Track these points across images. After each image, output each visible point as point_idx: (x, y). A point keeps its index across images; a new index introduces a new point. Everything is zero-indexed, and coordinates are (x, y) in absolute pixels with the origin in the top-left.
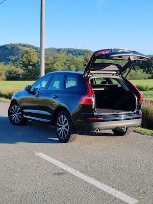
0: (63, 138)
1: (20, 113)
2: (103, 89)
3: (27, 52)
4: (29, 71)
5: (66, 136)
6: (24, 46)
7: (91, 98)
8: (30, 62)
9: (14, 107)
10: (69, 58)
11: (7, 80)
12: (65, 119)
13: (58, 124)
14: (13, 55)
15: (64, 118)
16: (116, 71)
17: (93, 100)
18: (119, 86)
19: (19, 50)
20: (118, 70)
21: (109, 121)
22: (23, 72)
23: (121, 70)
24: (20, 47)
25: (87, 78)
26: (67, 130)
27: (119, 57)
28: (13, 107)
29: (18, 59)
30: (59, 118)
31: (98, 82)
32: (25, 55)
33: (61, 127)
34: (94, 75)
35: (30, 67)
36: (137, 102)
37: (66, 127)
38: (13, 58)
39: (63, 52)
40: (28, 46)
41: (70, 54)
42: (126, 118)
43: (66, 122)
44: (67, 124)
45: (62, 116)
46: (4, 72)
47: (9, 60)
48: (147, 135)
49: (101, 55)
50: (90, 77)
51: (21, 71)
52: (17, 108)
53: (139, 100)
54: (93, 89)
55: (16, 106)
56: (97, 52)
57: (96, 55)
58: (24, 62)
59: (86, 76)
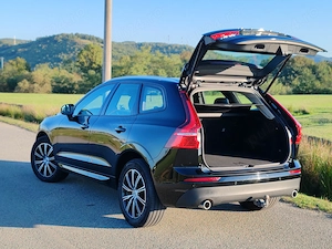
0: (133, 216)
1: (53, 158)
2: (219, 115)
3: (87, 48)
4: (90, 78)
5: (140, 214)
6: (84, 37)
7: (194, 134)
8: (91, 63)
9: (43, 147)
10: (156, 59)
11: (54, 92)
12: (140, 177)
13: (124, 187)
14: (65, 52)
15: (136, 175)
16: (248, 77)
17: (199, 139)
18: (253, 108)
19: (75, 44)
20: (252, 74)
21: (232, 183)
22: (80, 79)
23: (259, 75)
24: (78, 40)
25: (187, 92)
26: (143, 202)
27: (259, 46)
28: (39, 147)
29: (74, 58)
30: (127, 175)
31: (210, 101)
32: (85, 53)
33: (130, 193)
34: (201, 84)
35: (92, 72)
36: (291, 143)
37: (141, 194)
38: (65, 57)
39: (147, 48)
40: (90, 38)
41: (158, 52)
42: (268, 177)
43: (140, 185)
44: (143, 189)
45: (133, 171)
46: (48, 80)
47: (59, 60)
48: (308, 208)
49: (218, 41)
50: (192, 90)
51: (76, 78)
52: (48, 148)
53: (294, 139)
54: (199, 115)
55: (46, 145)
56: (209, 35)
57: (208, 41)
58: (82, 64)
59: (184, 86)
